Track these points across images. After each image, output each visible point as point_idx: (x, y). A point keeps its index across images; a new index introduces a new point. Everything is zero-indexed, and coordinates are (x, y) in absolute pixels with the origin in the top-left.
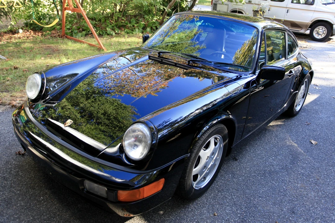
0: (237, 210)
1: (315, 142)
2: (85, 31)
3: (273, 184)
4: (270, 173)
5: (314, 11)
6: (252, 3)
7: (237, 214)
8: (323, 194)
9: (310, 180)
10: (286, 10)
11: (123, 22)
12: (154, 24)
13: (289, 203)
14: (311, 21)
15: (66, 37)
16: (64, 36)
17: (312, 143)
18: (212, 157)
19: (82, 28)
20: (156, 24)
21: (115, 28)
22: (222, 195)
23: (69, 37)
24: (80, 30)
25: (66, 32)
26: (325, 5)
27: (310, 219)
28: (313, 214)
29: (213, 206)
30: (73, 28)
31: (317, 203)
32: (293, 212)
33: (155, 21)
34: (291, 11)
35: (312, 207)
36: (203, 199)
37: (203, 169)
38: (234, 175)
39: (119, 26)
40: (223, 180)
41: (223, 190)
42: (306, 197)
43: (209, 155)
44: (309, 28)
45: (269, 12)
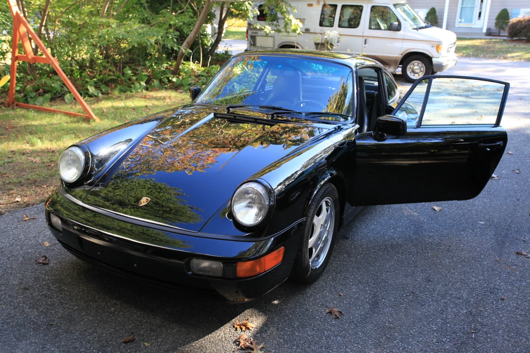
0: (365, 288)
1: (438, 208)
2: (50, 94)
3: (399, 257)
4: (392, 246)
5: (403, 39)
6: (311, 31)
7: (366, 291)
8: (458, 259)
9: (441, 248)
10: (362, 40)
11: (111, 73)
12: (164, 74)
13: (422, 273)
14: (402, 54)
15: (17, 105)
16: (13, 103)
17: (435, 210)
18: (326, 226)
19: (42, 89)
20: (166, 74)
21: (100, 85)
22: (341, 275)
23: (23, 104)
24: (40, 92)
25: (14, 96)
26: (416, 30)
27: (449, 284)
28: (451, 279)
29: (335, 288)
30: (26, 90)
31: (453, 269)
32: (429, 281)
33: (164, 69)
34: (370, 40)
35: (448, 273)
36: (320, 283)
37: (318, 242)
38: (350, 254)
39: (105, 82)
40: (338, 261)
41: (341, 271)
42: (440, 265)
43: (322, 223)
44: (400, 64)
45: (339, 44)
